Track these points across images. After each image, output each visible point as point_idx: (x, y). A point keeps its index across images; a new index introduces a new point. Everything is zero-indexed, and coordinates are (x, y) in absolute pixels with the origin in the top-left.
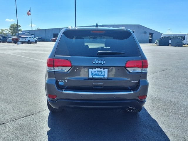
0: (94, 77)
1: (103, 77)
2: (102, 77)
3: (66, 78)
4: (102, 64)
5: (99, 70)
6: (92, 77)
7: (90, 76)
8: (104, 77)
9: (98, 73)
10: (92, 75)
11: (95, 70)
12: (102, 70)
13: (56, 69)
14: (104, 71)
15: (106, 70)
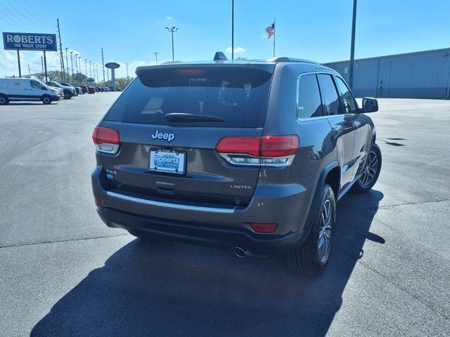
0: (158, 168)
1: (174, 170)
2: (172, 170)
3: (115, 167)
4: (169, 140)
5: (169, 154)
6: (156, 168)
7: (152, 166)
8: (177, 171)
9: (167, 160)
10: (155, 164)
11: (161, 153)
12: (174, 154)
13: (103, 148)
14: (177, 157)
15: (182, 156)
